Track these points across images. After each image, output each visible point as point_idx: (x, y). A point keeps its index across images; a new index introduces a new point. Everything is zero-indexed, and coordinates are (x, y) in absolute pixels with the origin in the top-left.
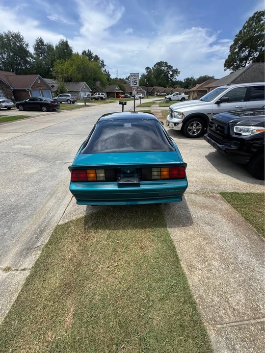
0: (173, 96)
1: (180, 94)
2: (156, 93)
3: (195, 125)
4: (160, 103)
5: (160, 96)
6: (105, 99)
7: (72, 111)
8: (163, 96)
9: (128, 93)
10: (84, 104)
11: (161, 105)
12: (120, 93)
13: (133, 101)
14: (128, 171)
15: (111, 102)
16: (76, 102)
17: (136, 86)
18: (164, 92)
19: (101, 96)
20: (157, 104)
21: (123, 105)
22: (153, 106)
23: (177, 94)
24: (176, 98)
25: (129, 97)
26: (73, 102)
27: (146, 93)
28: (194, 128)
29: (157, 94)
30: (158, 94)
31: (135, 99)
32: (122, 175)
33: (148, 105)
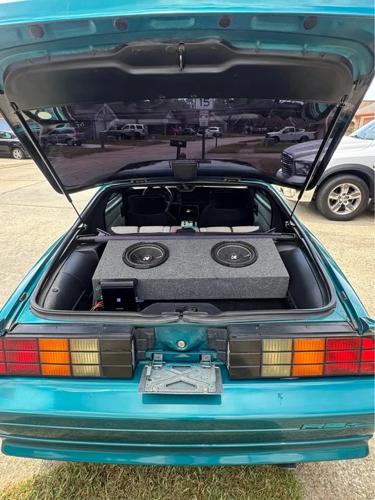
0: (284, 132)
1: (297, 131)
2: (246, 127)
3: (345, 191)
4: (256, 146)
5: (255, 133)
6: (143, 138)
7: (74, 158)
8: (261, 133)
9: (190, 125)
10: (100, 146)
11: (260, 149)
12: (174, 125)
13: (201, 142)
14: (182, 345)
15: (155, 144)
16: (85, 143)
17: (206, 108)
18: (263, 126)
19: (136, 130)
20: (250, 147)
21: (179, 147)
22: (241, 151)
23: (292, 130)
24: (289, 136)
25: (193, 134)
26: (79, 143)
27: (226, 127)
28: (342, 198)
29: (248, 130)
30: (252, 128)
31: (204, 138)
32: (159, 356)
33: (233, 149)
